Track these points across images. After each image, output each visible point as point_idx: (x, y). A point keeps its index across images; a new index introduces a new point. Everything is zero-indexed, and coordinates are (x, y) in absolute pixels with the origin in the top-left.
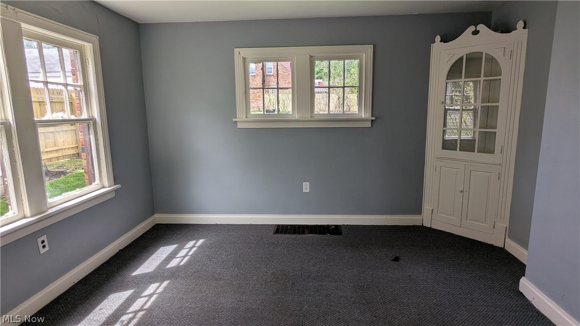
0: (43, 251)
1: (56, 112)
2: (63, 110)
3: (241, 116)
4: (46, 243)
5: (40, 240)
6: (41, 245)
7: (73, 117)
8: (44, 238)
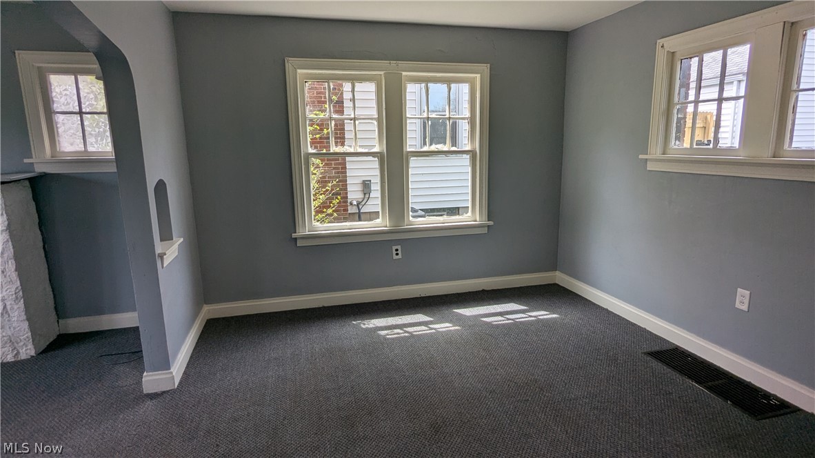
0: (395, 257)
1: (436, 144)
2: (445, 143)
3: (655, 151)
4: (399, 252)
5: (394, 248)
6: (394, 252)
7: (454, 149)
8: (399, 247)
